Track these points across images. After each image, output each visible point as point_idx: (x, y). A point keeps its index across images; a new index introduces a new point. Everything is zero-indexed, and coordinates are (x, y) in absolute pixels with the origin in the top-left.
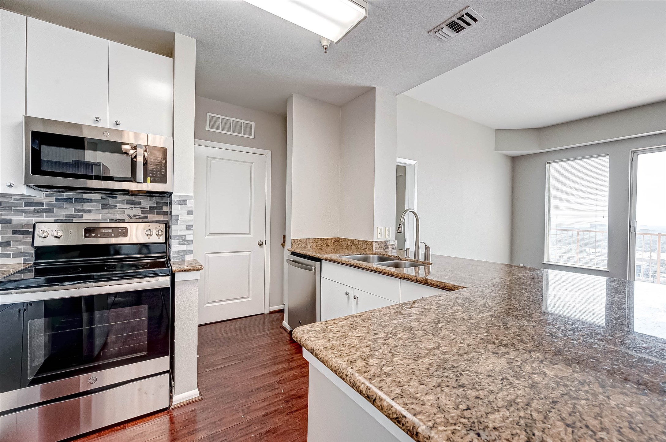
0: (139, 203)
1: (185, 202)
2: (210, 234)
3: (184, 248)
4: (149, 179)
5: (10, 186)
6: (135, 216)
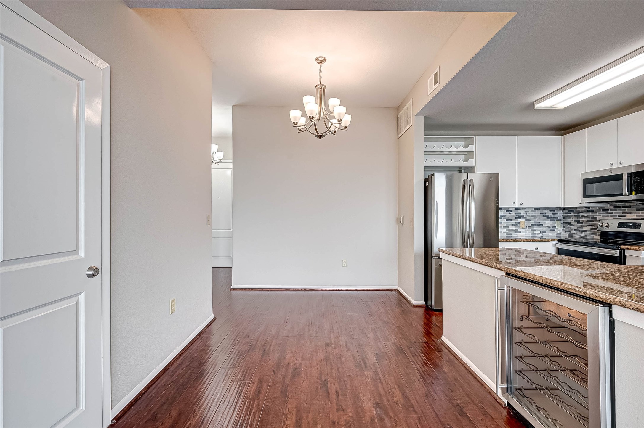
4: (634, 192)
5: (580, 203)
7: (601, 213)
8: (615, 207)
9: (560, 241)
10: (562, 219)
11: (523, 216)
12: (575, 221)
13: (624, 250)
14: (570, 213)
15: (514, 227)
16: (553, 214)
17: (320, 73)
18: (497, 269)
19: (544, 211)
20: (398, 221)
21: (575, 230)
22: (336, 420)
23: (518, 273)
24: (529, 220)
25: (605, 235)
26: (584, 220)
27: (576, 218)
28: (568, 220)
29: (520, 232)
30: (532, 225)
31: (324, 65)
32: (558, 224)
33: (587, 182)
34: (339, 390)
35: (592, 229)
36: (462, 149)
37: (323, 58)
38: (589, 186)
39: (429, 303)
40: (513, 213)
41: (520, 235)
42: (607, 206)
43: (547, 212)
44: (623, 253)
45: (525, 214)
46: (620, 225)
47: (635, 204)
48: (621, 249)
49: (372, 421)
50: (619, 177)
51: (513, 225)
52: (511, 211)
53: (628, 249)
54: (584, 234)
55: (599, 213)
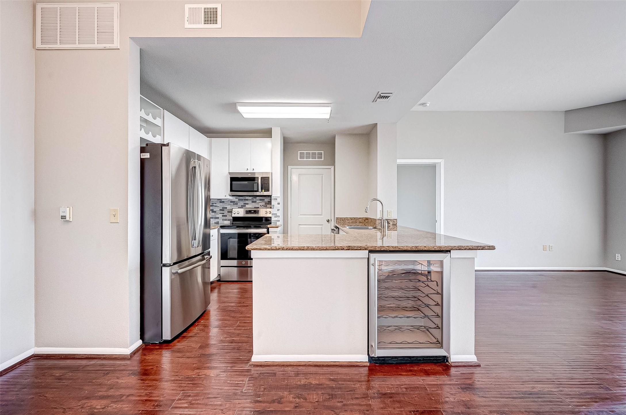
0: (264, 200)
1: (276, 199)
2: (301, 215)
3: (276, 219)
4: (263, 190)
5: (225, 196)
6: (263, 205)
7: (230, 204)
8: (239, 200)
13: (269, 228)
23: (388, 248)
26: (217, 209)
33: (233, 179)
35: (223, 216)
36: (150, 118)
38: (233, 182)
46: (247, 212)
55: (228, 204)
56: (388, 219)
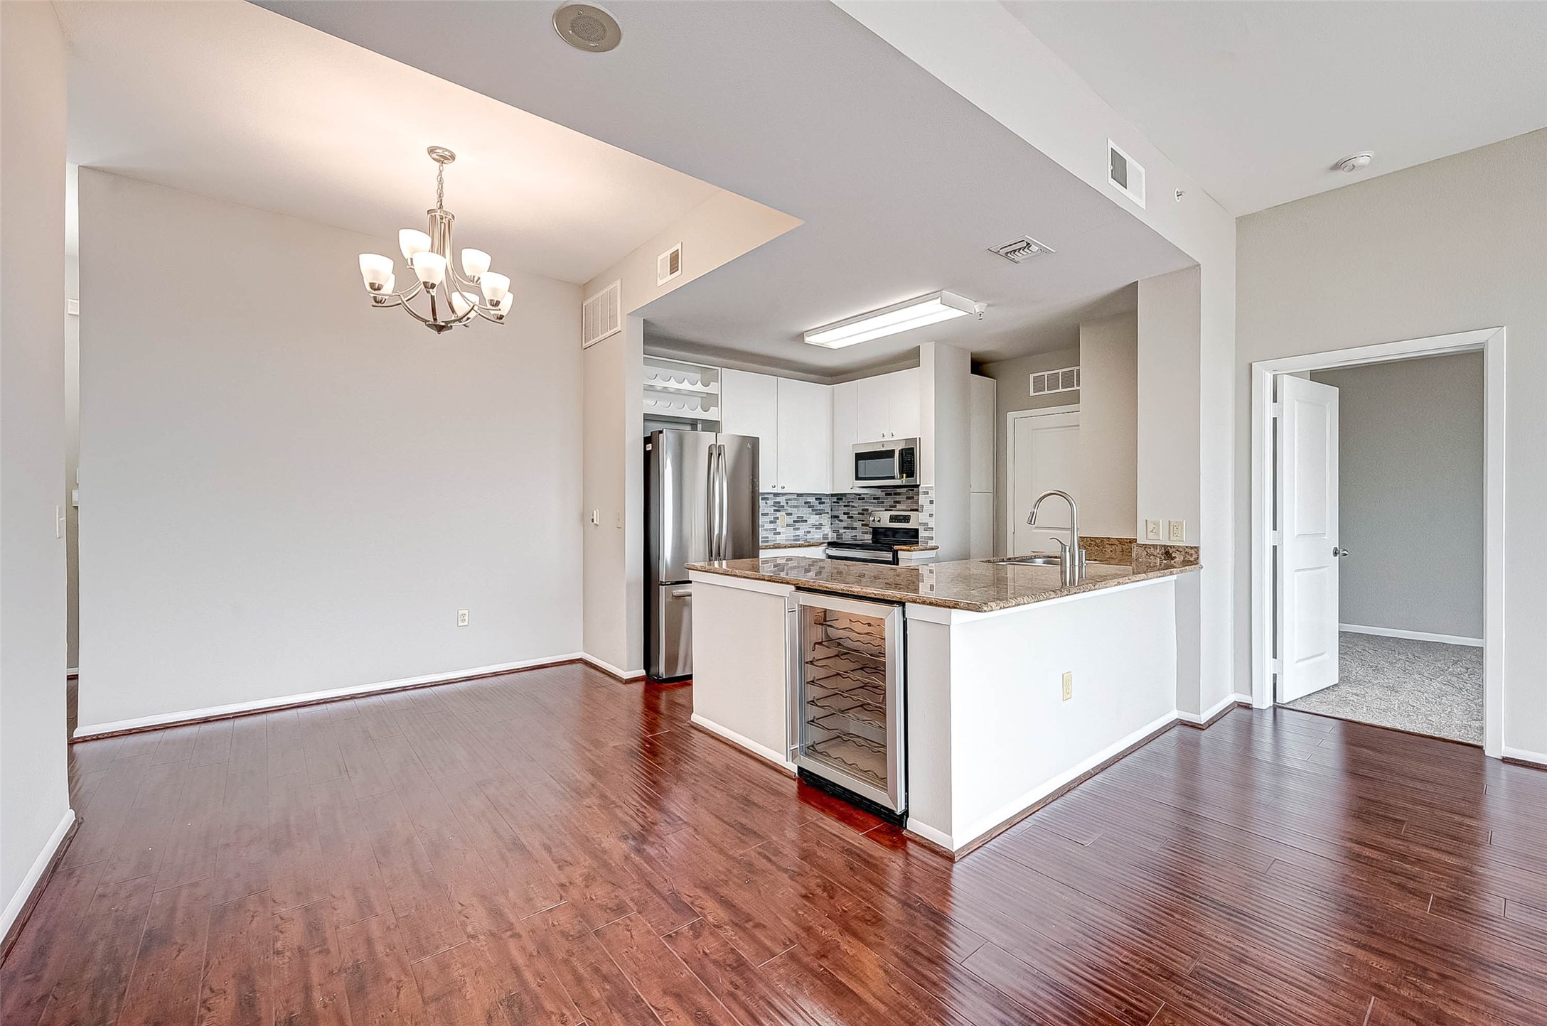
0: (910, 495)
1: (927, 493)
3: (924, 533)
4: (904, 475)
5: (848, 489)
6: (911, 506)
7: (873, 503)
8: (887, 494)
9: (831, 544)
10: (830, 512)
11: (783, 506)
12: (844, 514)
13: (897, 551)
14: (838, 503)
15: (772, 526)
16: (820, 503)
17: (441, 182)
18: (785, 583)
19: (809, 499)
20: (586, 519)
21: (845, 528)
22: (564, 880)
24: (791, 514)
25: (876, 532)
26: (854, 512)
27: (846, 510)
28: (836, 513)
29: (779, 533)
30: (794, 521)
31: (448, 167)
32: (825, 520)
33: (859, 457)
34: (546, 841)
35: (863, 525)
36: (699, 387)
37: (447, 153)
38: (861, 462)
39: (653, 670)
40: (770, 502)
41: (780, 539)
42: (879, 493)
43: (812, 500)
44: (895, 553)
45: (785, 505)
46: (893, 519)
47: (903, 490)
48: (894, 550)
49: (627, 858)
50: (890, 454)
51: (771, 522)
52: (767, 499)
53: (901, 550)
54: (854, 533)
55: (870, 503)
56: (1168, 546)
